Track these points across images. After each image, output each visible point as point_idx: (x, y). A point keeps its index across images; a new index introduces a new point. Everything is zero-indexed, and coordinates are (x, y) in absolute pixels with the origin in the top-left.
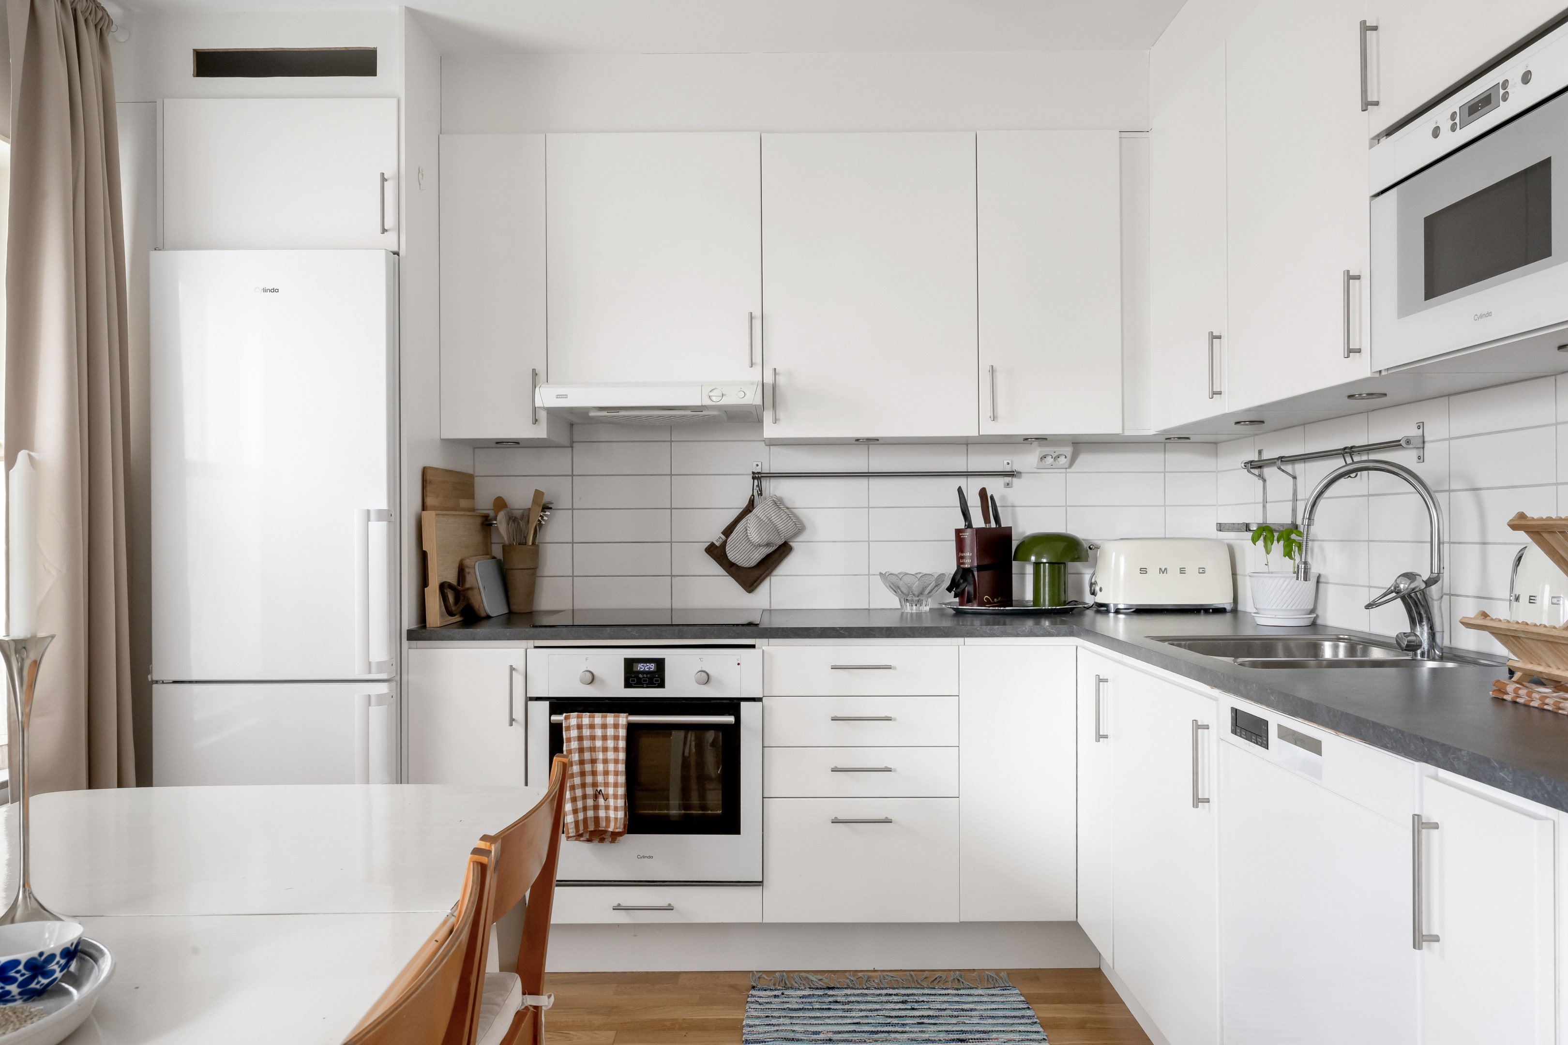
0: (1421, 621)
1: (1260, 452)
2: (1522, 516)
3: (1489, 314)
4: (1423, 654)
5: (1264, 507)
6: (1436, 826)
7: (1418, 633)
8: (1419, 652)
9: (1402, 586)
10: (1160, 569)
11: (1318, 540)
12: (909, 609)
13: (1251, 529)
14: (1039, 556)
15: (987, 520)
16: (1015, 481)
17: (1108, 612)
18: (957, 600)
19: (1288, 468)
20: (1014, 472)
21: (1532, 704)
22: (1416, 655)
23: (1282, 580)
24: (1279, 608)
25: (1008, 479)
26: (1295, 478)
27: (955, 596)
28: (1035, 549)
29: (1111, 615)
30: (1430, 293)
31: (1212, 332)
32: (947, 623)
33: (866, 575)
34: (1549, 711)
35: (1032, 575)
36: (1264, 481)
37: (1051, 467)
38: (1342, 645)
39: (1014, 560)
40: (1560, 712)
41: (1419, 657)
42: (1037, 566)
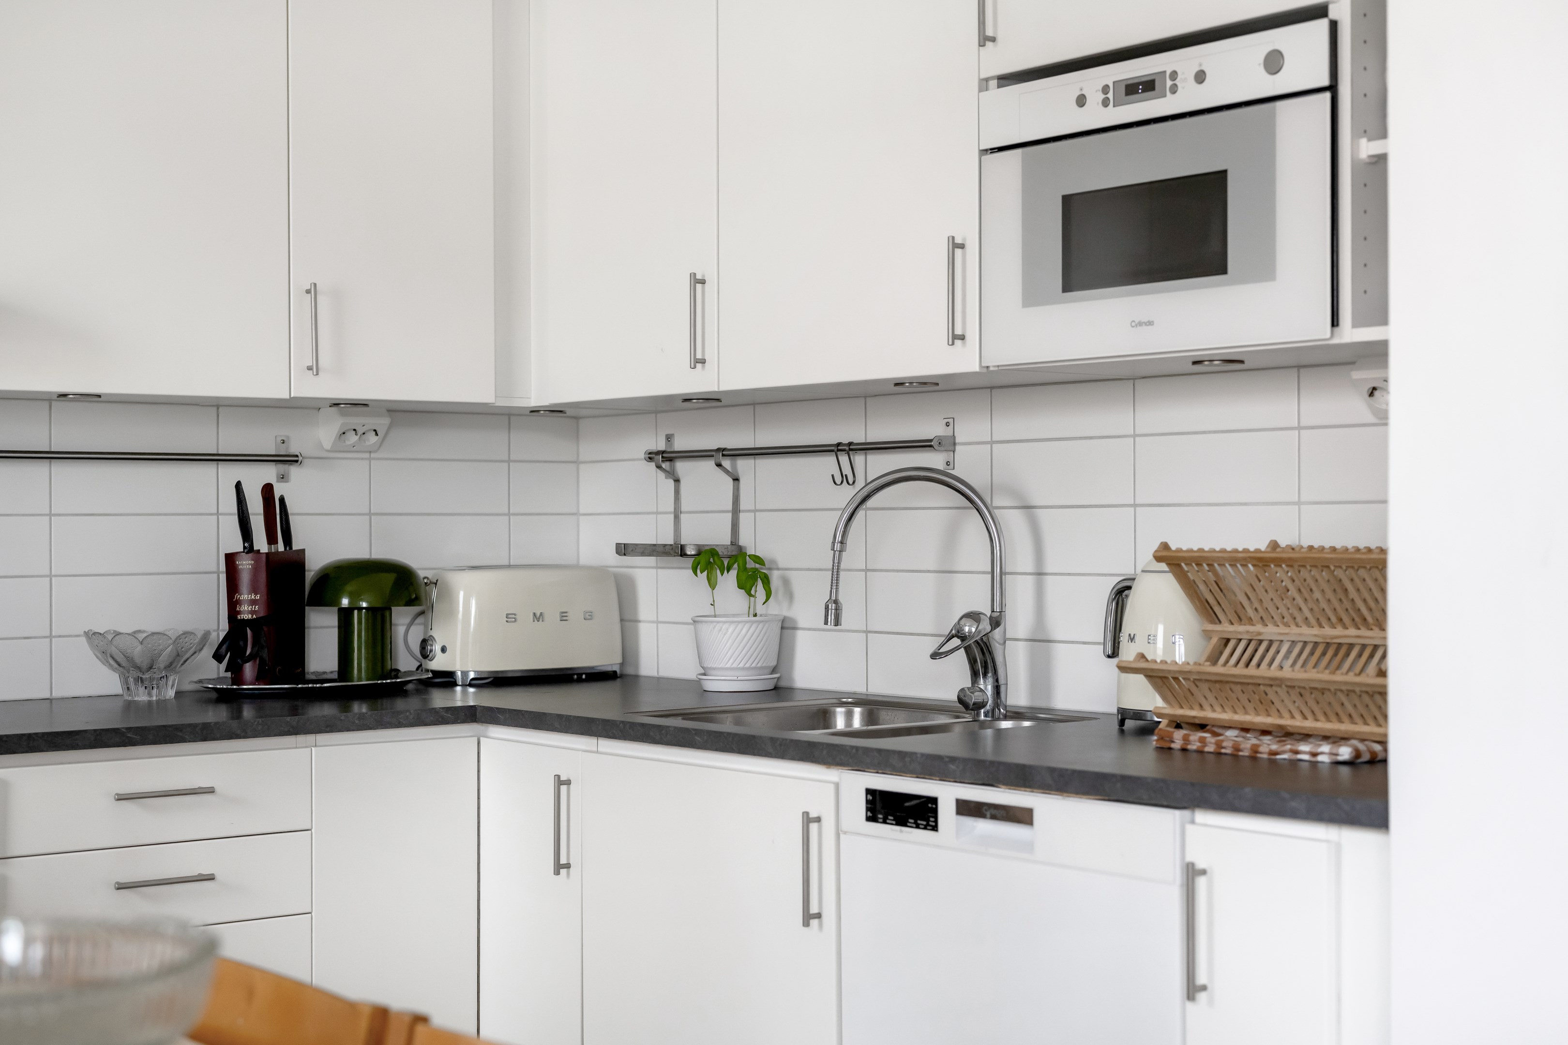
0: (985, 675)
1: (669, 438)
2: (1165, 546)
3: (1150, 323)
4: (986, 715)
5: (677, 518)
6: (1203, 872)
7: (982, 687)
8: (982, 711)
9: (967, 629)
10: (534, 614)
11: (778, 569)
12: (142, 696)
13: (689, 553)
14: (354, 597)
15: (271, 539)
16: (293, 470)
17: (455, 684)
18: (229, 674)
19: (727, 463)
20: (297, 456)
21: (1207, 749)
22: (978, 715)
23: (747, 626)
24: (741, 666)
25: (282, 468)
26: (736, 480)
27: (226, 671)
28: (349, 588)
29: (458, 689)
30: (1069, 285)
31: (695, 274)
32: (217, 714)
33: (45, 637)
34: (1225, 754)
35: (336, 630)
36: (677, 481)
37: (353, 449)
38: (857, 711)
39: (309, 605)
40: (1241, 753)
41: (982, 717)
42: (345, 616)
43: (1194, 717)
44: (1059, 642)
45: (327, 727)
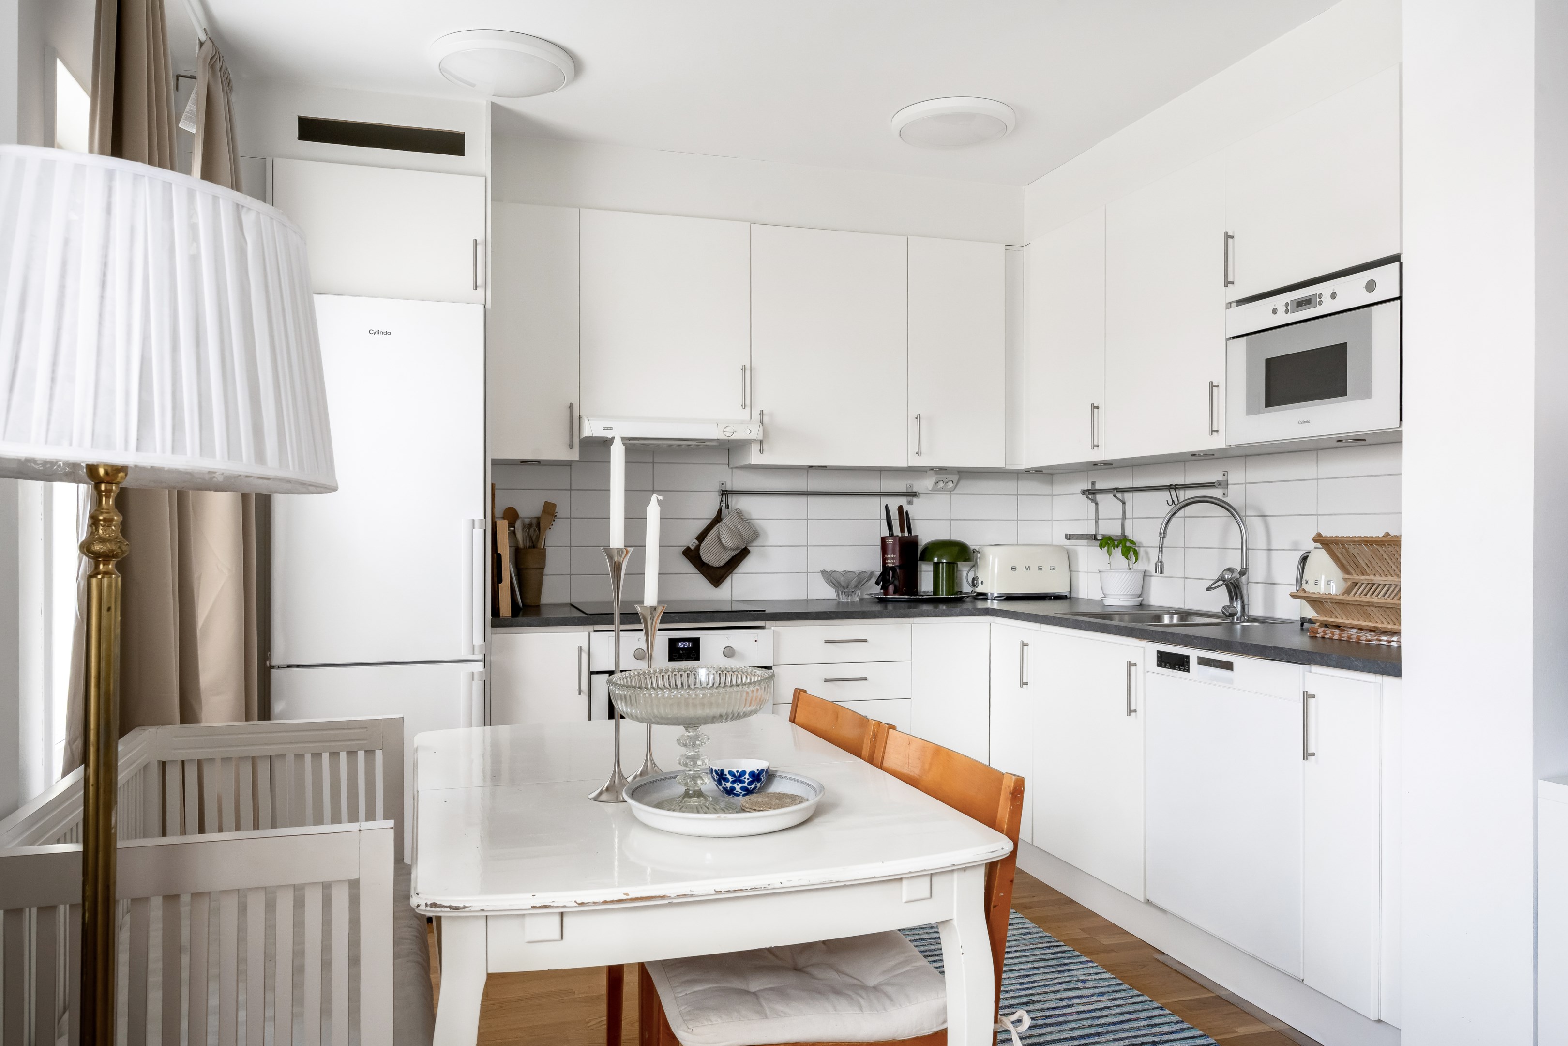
0: (1237, 599)
1: (1093, 483)
2: (1319, 535)
3: (1308, 422)
4: (1237, 620)
5: (1096, 522)
6: (1314, 696)
7: (1235, 606)
8: (1235, 617)
9: (1226, 576)
10: (1025, 567)
11: (1143, 547)
12: (844, 599)
13: (1098, 538)
14: (940, 557)
15: (902, 530)
16: (915, 500)
17: (987, 599)
18: (882, 591)
19: (1119, 495)
20: (916, 493)
21: (1334, 638)
22: (1233, 619)
23: (1125, 574)
24: (1122, 593)
25: (910, 498)
26: (1124, 503)
27: (881, 589)
28: (938, 553)
29: (989, 601)
30: (1269, 404)
31: (1094, 404)
32: (877, 608)
33: (805, 573)
34: (1344, 640)
35: (932, 573)
36: (1097, 504)
37: (942, 490)
38: (1175, 616)
39: (920, 560)
40: (1351, 640)
41: (1235, 621)
42: (936, 565)
43: (1332, 622)
44: (1279, 584)
45: (919, 615)
